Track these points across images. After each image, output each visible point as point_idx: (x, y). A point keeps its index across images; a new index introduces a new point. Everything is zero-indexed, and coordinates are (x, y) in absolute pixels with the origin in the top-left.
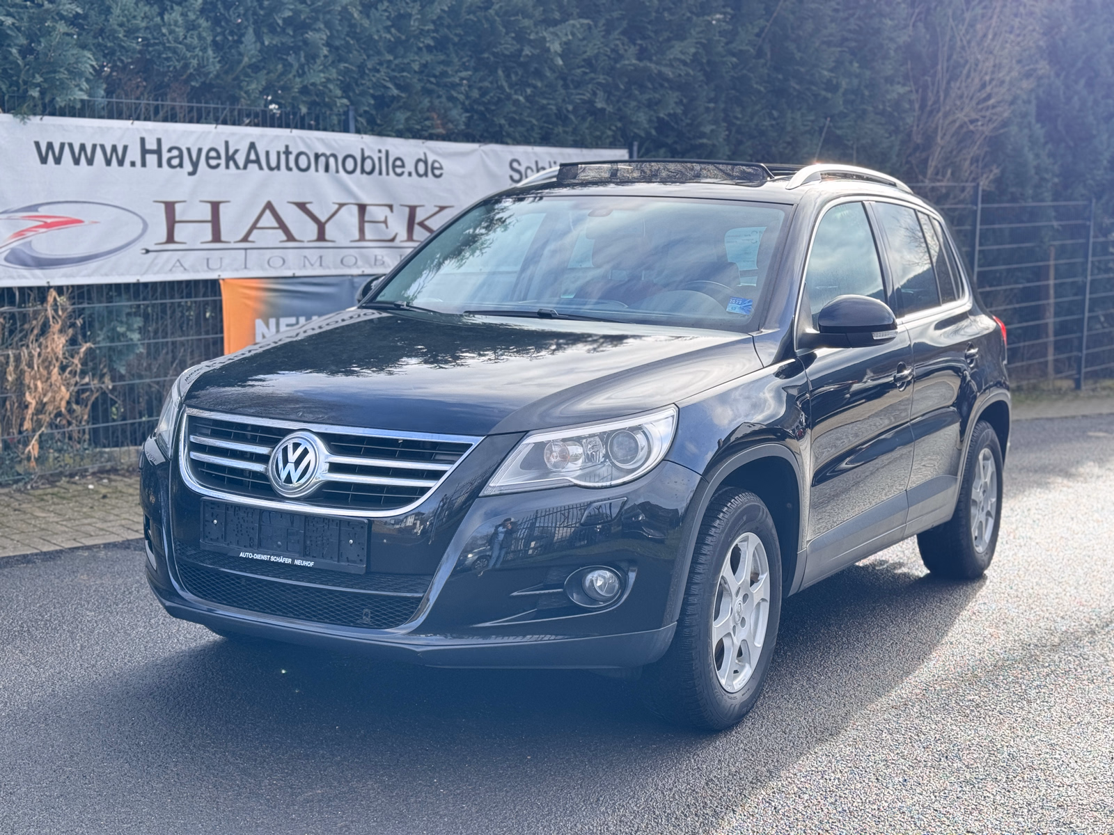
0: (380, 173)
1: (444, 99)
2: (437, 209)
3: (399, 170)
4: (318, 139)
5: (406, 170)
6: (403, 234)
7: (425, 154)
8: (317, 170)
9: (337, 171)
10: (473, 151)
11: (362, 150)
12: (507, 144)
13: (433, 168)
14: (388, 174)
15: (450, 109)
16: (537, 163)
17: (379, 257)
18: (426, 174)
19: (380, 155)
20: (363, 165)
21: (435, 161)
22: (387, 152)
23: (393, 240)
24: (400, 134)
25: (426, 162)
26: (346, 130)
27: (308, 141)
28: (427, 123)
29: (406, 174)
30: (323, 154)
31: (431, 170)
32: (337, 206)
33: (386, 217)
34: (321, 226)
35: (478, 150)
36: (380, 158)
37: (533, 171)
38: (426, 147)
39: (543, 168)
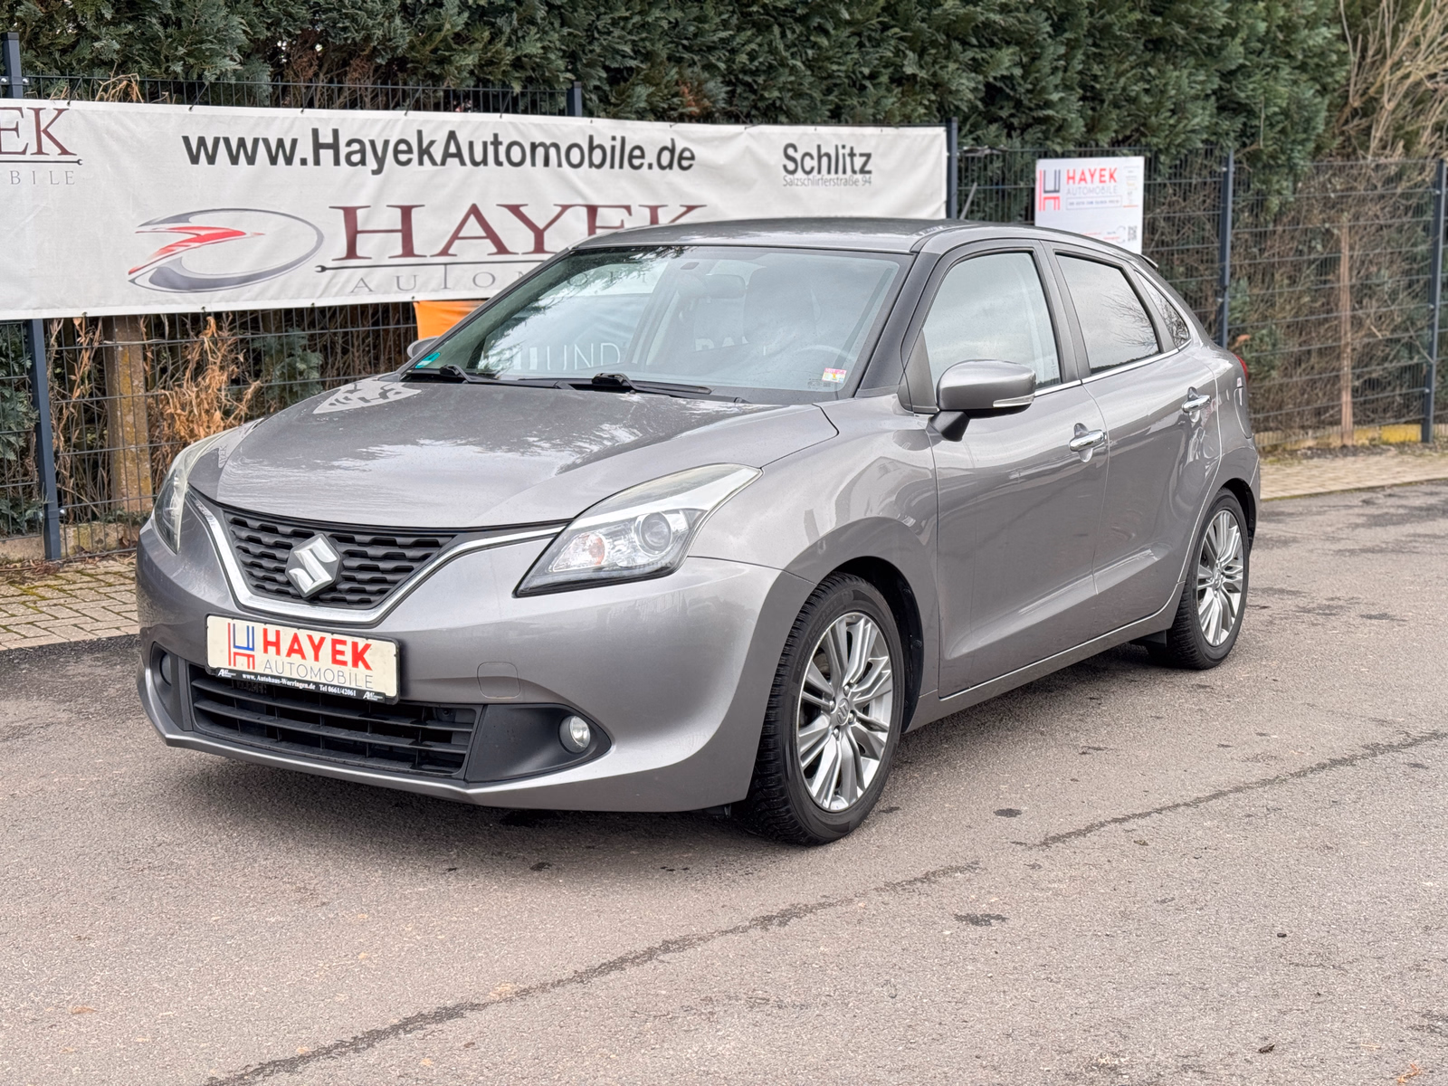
0: (612, 166)
1: (698, 68)
2: (686, 208)
3: (636, 162)
4: (536, 125)
5: (646, 162)
7: (673, 140)
8: (533, 164)
10: (738, 136)
11: (591, 138)
12: (782, 123)
13: (681, 158)
14: (621, 166)
15: (706, 81)
16: (819, 147)
18: (670, 166)
19: (614, 143)
20: (594, 155)
21: (684, 150)
22: (622, 138)
24: (641, 116)
25: (672, 151)
26: (570, 112)
27: (521, 126)
28: (676, 100)
29: (646, 166)
30: (542, 144)
32: (559, 209)
33: (622, 221)
34: (539, 235)
35: (741, 133)
36: (613, 148)
37: (812, 158)
38: (676, 132)
39: (828, 156)
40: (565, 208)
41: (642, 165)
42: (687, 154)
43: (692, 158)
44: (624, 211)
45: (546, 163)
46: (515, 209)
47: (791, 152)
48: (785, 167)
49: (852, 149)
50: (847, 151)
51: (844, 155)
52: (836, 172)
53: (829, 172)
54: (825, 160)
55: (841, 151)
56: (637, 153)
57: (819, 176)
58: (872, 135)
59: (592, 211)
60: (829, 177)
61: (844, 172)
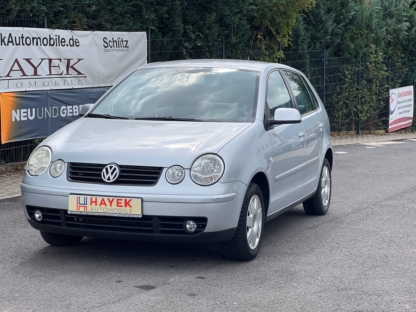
0: (57, 46)
2: (78, 60)
3: (63, 44)
4: (34, 31)
6: (65, 72)
7: (72, 36)
8: (33, 45)
9: (41, 45)
10: (90, 34)
11: (50, 36)
13: (76, 42)
14: (59, 46)
16: (113, 38)
17: (57, 82)
18: (73, 45)
19: (56, 37)
20: (50, 42)
21: (76, 39)
22: (59, 36)
23: (61, 74)
25: (73, 40)
26: (44, 27)
27: (30, 32)
30: (36, 38)
31: (75, 43)
32: (41, 60)
33: (59, 64)
34: (35, 69)
35: (91, 34)
36: (56, 39)
37: (112, 43)
38: (73, 33)
39: (116, 41)
40: (43, 60)
41: (65, 44)
42: (77, 41)
43: (79, 42)
44: (59, 60)
45: (37, 45)
46: (28, 60)
47: (105, 40)
48: (104, 45)
49: (122, 39)
50: (121, 40)
51: (120, 41)
52: (119, 47)
53: (117, 47)
54: (115, 43)
55: (119, 40)
56: (63, 41)
57: (114, 49)
58: (127, 34)
59: (50, 60)
60: (116, 48)
61: (121, 47)
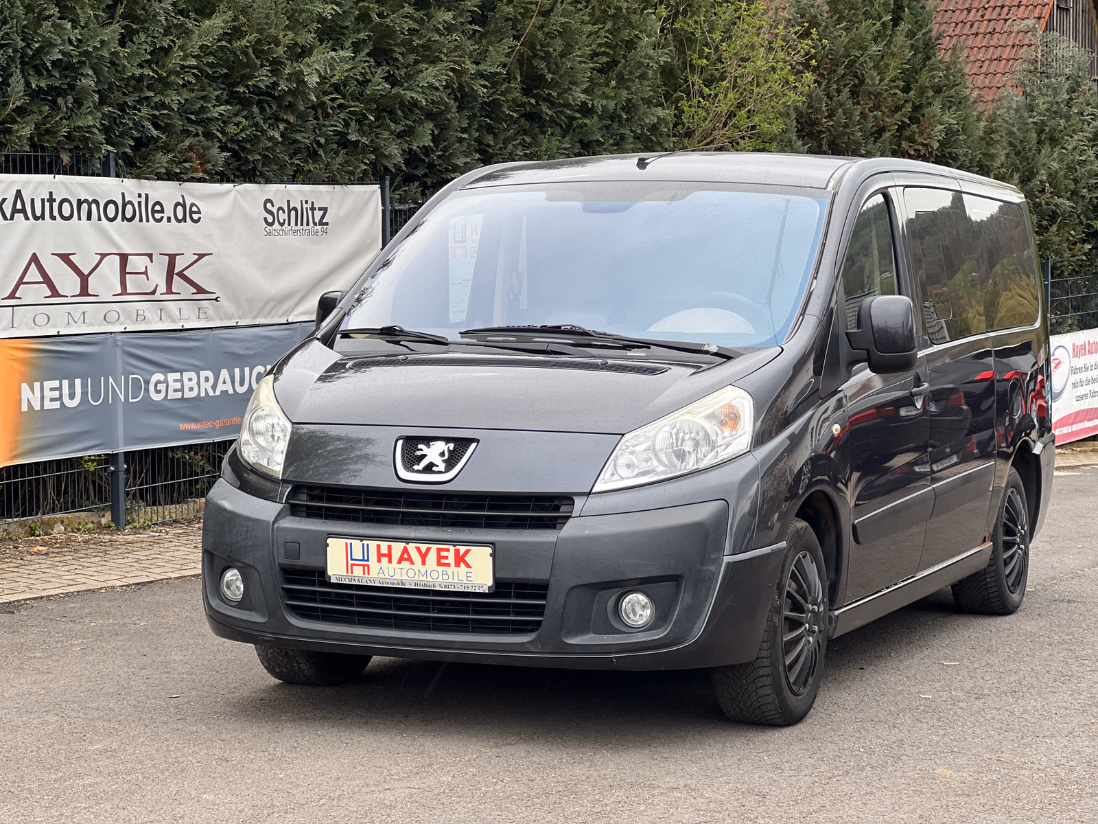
0: (141, 220)
1: (201, 138)
2: (196, 257)
3: (158, 216)
4: (82, 184)
5: (165, 215)
6: (162, 288)
7: (183, 196)
8: (79, 219)
9: (100, 219)
10: (229, 191)
11: (123, 194)
12: (260, 183)
13: (191, 212)
14: (148, 221)
15: (208, 148)
16: (288, 201)
17: (140, 312)
18: (184, 219)
19: (140, 199)
20: (122, 211)
21: (192, 205)
22: (147, 196)
23: (153, 293)
24: (160, 177)
25: (184, 206)
26: (107, 174)
27: (70, 186)
28: (186, 165)
29: (165, 219)
30: (86, 201)
31: (190, 214)
32: (99, 256)
33: (146, 267)
34: (84, 279)
35: (232, 190)
36: (140, 203)
38: (185, 190)
39: (295, 209)
40: (103, 256)
41: (162, 218)
42: (194, 209)
43: (199, 212)
44: (147, 258)
45: (89, 218)
46: (65, 258)
47: (269, 205)
48: (265, 219)
49: (313, 203)
50: (309, 205)
51: (307, 208)
52: (302, 224)
53: (296, 225)
54: (293, 213)
55: (305, 206)
56: (158, 208)
57: (290, 228)
58: (326, 192)
59: (124, 258)
60: (295, 228)
61: (308, 224)
